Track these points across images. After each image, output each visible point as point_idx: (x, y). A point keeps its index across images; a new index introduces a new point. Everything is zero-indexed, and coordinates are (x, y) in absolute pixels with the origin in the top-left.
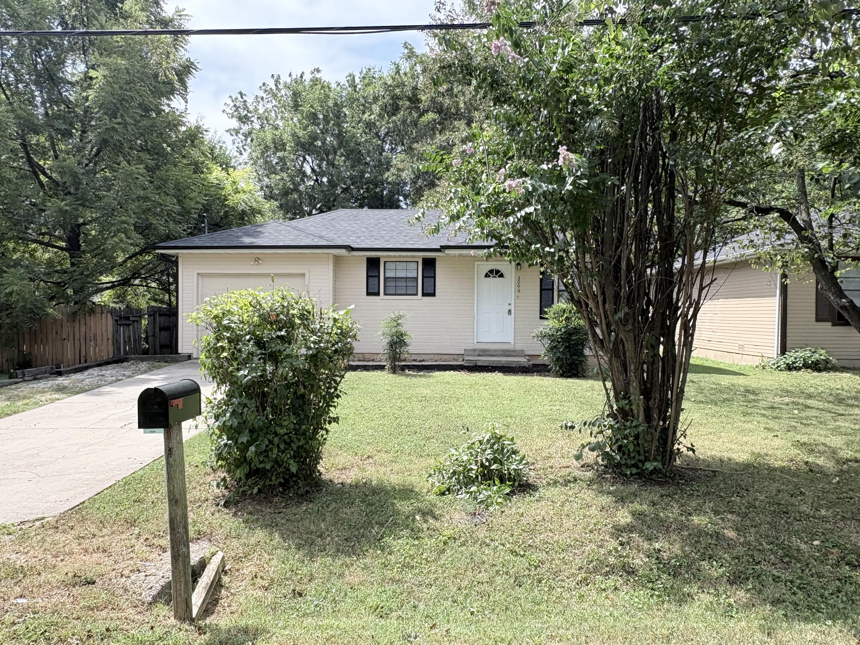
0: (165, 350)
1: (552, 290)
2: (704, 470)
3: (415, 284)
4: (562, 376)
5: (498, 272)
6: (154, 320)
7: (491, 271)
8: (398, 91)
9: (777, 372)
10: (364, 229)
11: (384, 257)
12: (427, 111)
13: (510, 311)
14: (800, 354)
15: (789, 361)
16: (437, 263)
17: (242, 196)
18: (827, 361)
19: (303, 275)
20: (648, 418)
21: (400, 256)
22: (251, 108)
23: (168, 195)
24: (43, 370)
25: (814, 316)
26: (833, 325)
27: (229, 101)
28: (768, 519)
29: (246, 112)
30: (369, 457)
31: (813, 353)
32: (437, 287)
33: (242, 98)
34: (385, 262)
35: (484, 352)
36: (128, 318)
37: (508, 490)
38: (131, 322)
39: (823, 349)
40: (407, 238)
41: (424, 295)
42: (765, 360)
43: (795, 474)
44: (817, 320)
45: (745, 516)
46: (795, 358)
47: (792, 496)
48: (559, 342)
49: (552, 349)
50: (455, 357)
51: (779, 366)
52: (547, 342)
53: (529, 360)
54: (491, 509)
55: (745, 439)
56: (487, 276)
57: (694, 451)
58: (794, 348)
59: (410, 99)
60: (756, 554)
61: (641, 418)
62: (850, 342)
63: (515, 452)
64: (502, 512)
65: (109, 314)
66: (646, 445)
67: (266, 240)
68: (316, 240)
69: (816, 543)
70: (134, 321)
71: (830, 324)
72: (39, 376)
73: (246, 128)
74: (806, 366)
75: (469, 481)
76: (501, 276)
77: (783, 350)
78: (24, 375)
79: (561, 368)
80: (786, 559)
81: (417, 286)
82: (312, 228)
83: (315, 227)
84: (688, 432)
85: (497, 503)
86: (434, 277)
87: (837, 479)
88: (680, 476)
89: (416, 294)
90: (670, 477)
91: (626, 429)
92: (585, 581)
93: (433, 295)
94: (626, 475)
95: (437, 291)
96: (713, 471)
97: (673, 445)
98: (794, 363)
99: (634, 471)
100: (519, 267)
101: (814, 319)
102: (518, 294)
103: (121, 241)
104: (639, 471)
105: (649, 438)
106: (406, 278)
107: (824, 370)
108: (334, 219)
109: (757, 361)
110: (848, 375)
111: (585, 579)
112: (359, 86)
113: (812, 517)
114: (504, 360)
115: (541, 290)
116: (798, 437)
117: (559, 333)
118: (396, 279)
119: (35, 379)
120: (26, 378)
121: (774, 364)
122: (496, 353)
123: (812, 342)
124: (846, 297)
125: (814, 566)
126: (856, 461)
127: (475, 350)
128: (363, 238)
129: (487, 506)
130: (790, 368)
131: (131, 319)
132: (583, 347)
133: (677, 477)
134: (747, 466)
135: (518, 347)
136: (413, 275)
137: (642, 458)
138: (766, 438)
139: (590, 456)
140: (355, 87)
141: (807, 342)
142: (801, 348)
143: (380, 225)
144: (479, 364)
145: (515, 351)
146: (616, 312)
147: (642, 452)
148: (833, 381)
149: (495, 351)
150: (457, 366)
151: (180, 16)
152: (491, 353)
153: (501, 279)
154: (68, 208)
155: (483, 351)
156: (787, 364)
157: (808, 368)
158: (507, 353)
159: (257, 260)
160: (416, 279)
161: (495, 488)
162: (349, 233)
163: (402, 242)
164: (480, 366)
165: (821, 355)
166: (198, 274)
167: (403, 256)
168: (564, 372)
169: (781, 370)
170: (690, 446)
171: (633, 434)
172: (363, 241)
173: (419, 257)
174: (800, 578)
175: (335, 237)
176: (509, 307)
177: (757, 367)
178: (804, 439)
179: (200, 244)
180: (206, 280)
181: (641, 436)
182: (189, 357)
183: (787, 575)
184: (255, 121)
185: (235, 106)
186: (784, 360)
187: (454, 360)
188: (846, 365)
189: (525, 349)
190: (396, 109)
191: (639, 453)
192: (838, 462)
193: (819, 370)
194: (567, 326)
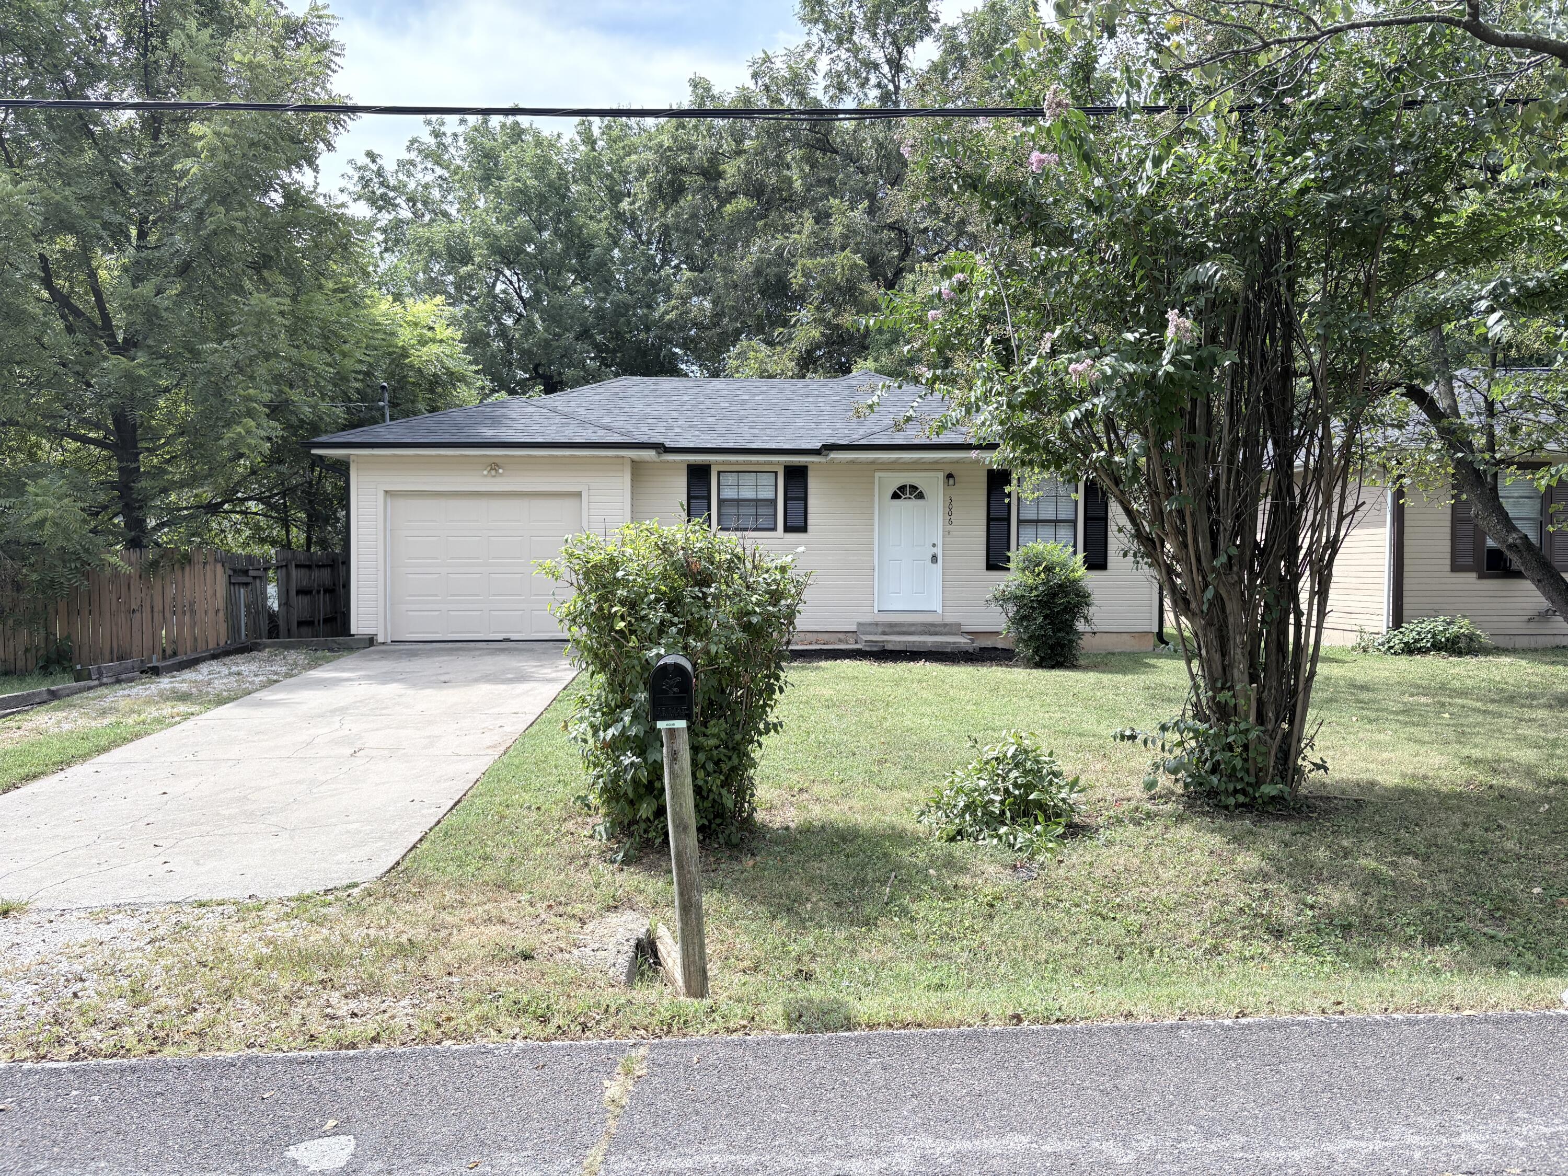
0: (304, 630)
1: (1008, 520)
2: (1341, 799)
3: (772, 512)
4: (1039, 665)
5: (914, 488)
6: (288, 575)
7: (902, 488)
8: (683, 158)
9: (1389, 657)
10: (675, 414)
11: (717, 463)
12: (733, 195)
13: (934, 558)
14: (1426, 626)
15: (1409, 638)
16: (810, 473)
17: (435, 348)
18: (1471, 638)
19: (578, 495)
20: (1261, 719)
21: (745, 463)
22: (392, 182)
23: (312, 347)
24: (129, 666)
25: (1448, 562)
26: (1481, 577)
27: (350, 171)
28: (1462, 861)
29: (382, 190)
30: (801, 790)
31: (1449, 624)
32: (810, 516)
33: (374, 161)
34: (719, 473)
35: (893, 628)
36: (246, 572)
37: (1060, 830)
38: (250, 580)
39: (1464, 617)
40: (756, 431)
41: (787, 529)
42: (1365, 637)
43: (1479, 801)
44: (1452, 570)
45: (1426, 858)
46: (1419, 633)
47: (1487, 830)
48: (1034, 608)
49: (1020, 620)
50: (841, 636)
51: (1391, 648)
52: (1012, 609)
53: (973, 641)
54: (1040, 858)
55: (1385, 755)
56: (895, 496)
57: (1326, 769)
58: (1416, 617)
59: (704, 173)
60: (1454, 907)
61: (1252, 718)
62: (1509, 606)
63: (1056, 774)
64: (1060, 862)
65: (219, 566)
66: (1259, 759)
67: (510, 432)
68: (601, 433)
69: (1536, 890)
70: (255, 578)
71: (1474, 575)
72: (123, 676)
73: (385, 218)
74: (1437, 647)
75: (993, 821)
76: (920, 496)
77: (1398, 620)
78: (101, 674)
79: (1036, 652)
80: (1498, 914)
81: (775, 515)
82: (582, 411)
83: (587, 408)
84: (1316, 741)
85: (1047, 850)
86: (805, 499)
87: (1547, 806)
88: (1308, 807)
89: (774, 529)
90: (1294, 809)
91: (1227, 736)
92: (1215, 951)
93: (803, 529)
94: (1226, 807)
95: (810, 522)
96: (1356, 801)
97: (1296, 759)
98: (1416, 641)
99: (1241, 799)
100: (951, 481)
101: (1448, 568)
102: (949, 527)
103: (248, 432)
104: (1248, 800)
105: (1263, 749)
106: (757, 501)
107: (1467, 654)
108: (617, 394)
109: (1351, 640)
110: (1508, 660)
111: (1215, 947)
112: (600, 144)
113: (1523, 857)
114: (930, 640)
115: (989, 519)
116: (1466, 751)
117: (1035, 593)
118: (738, 502)
119: (118, 681)
120: (105, 680)
121: (1383, 644)
122: (913, 629)
123: (1447, 606)
124: (1515, 529)
125: (1539, 921)
126: (1564, 782)
127: (877, 624)
128: (678, 430)
129: (1033, 854)
130: (1410, 649)
131: (251, 573)
132: (1074, 618)
133: (1305, 808)
134: (1404, 793)
135: (950, 618)
136: (767, 494)
137: (1252, 780)
138: (1417, 755)
139: (1164, 781)
140: (594, 143)
141: (1436, 607)
142: (1429, 617)
143: (702, 407)
144: (889, 647)
145: (945, 625)
146: (1215, 554)
147: (1252, 771)
148: (1485, 670)
149: (913, 625)
150: (853, 651)
151: (320, 17)
152: (904, 629)
153: (920, 502)
154: (142, 372)
155: (891, 625)
156: (1406, 643)
157: (1440, 649)
158: (932, 629)
159: (494, 467)
160: (774, 502)
161: (1038, 828)
162: (650, 421)
163: (748, 436)
164: (891, 652)
165: (1462, 626)
166: (386, 492)
167: (750, 463)
168: (1042, 659)
169: (1395, 653)
170: (1319, 762)
171: (1240, 743)
172: (678, 435)
173: (778, 463)
174: (1523, 936)
175: (629, 427)
176: (934, 550)
177: (1353, 649)
178: (1477, 753)
179: (391, 438)
180: (401, 503)
181: (1251, 747)
182: (371, 641)
183: (1502, 935)
184: (403, 205)
185: (362, 178)
186: (1401, 636)
187: (840, 641)
188: (1502, 645)
189: (962, 623)
190: (678, 190)
191: (1247, 771)
192: (1539, 784)
193: (1460, 653)
194: (1049, 581)
